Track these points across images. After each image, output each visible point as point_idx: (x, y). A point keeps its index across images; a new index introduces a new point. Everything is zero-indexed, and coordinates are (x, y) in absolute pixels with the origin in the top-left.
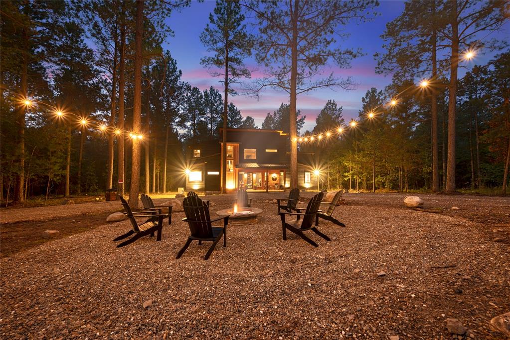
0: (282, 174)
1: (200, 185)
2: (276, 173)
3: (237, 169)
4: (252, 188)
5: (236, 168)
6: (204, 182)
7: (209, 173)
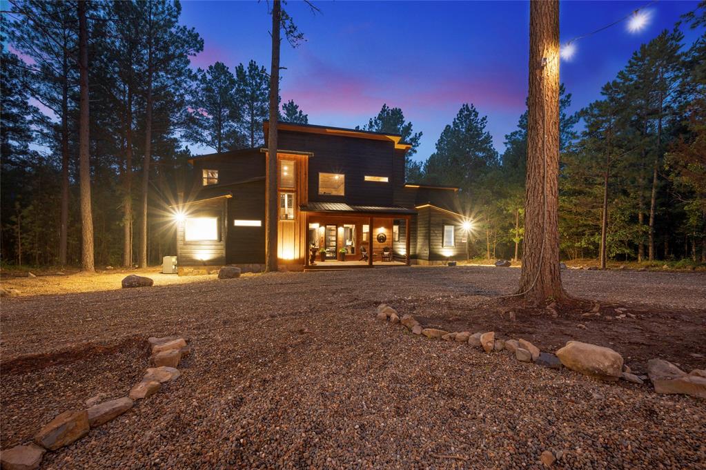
0: (396, 228)
1: (213, 251)
2: (385, 227)
3: (304, 214)
4: (335, 258)
5: (301, 210)
6: (222, 243)
7: (238, 223)
